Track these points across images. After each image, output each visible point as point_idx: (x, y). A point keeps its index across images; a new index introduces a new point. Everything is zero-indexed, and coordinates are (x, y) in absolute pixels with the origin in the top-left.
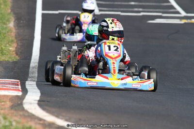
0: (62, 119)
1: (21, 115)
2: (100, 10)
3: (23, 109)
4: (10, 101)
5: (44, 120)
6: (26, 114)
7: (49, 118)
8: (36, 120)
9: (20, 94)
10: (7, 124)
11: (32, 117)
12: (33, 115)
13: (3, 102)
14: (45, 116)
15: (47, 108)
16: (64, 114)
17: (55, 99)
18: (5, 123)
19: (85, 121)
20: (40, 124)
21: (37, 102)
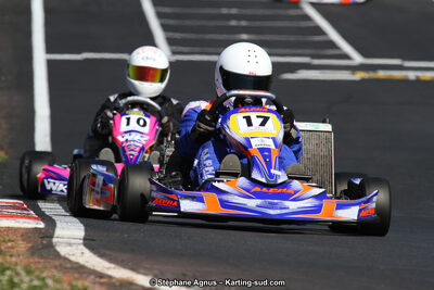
1: (56, 267)
3: (58, 255)
4: (23, 240)
6: (69, 265)
8: (92, 277)
9: (41, 225)
10: (36, 283)
11: (81, 270)
12: (82, 267)
13: (9, 241)
14: (109, 268)
15: (108, 252)
18: (31, 281)
21: (81, 241)
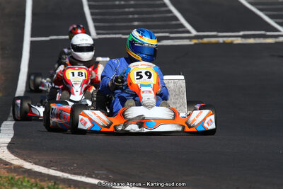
0: (30, 162)
2: (98, 34)
5: (11, 164)
7: (17, 162)
16: (34, 157)
17: (28, 140)
19: (56, 163)
20: (5, 168)
